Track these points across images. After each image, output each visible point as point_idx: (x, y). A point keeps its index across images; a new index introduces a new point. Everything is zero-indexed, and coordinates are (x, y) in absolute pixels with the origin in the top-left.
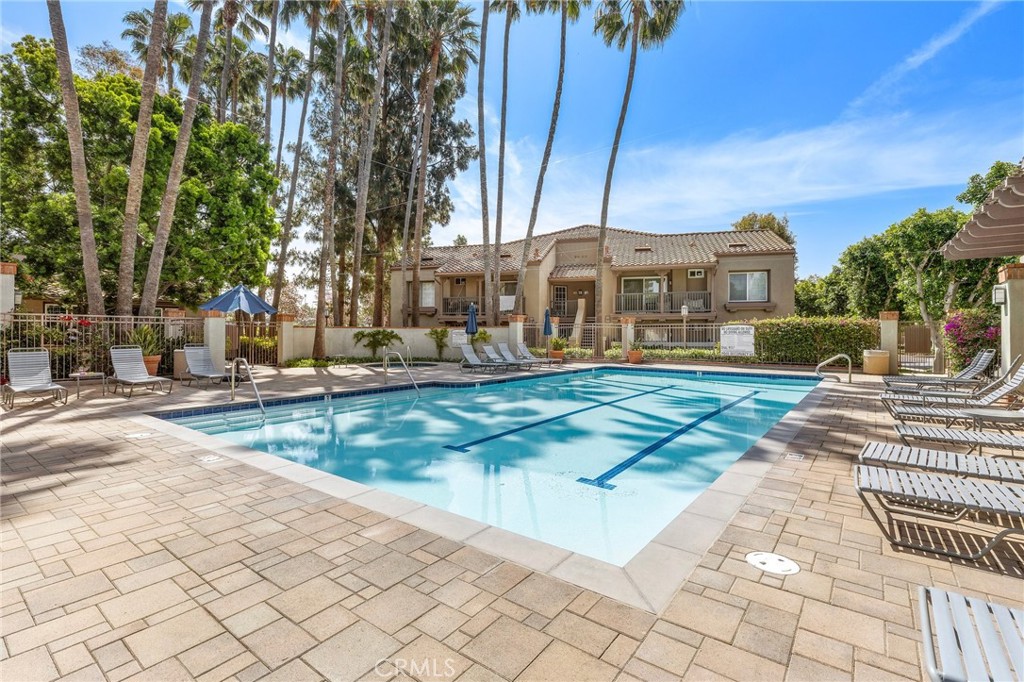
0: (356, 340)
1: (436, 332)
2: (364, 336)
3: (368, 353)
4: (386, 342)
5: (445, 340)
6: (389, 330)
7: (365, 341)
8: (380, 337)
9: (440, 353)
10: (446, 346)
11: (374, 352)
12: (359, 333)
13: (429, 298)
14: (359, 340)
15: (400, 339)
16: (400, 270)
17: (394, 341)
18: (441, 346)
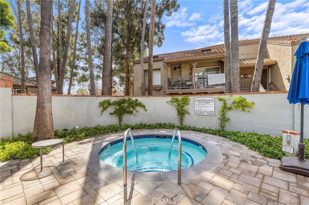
0: (102, 108)
1: (177, 100)
2: (110, 104)
3: (114, 121)
4: (131, 109)
5: (186, 108)
6: (134, 99)
7: (111, 109)
8: (126, 105)
9: (182, 120)
10: (188, 113)
11: (120, 120)
12: (105, 102)
13: (157, 79)
14: (105, 109)
15: (144, 107)
16: (140, 63)
17: (138, 108)
18: (182, 113)
